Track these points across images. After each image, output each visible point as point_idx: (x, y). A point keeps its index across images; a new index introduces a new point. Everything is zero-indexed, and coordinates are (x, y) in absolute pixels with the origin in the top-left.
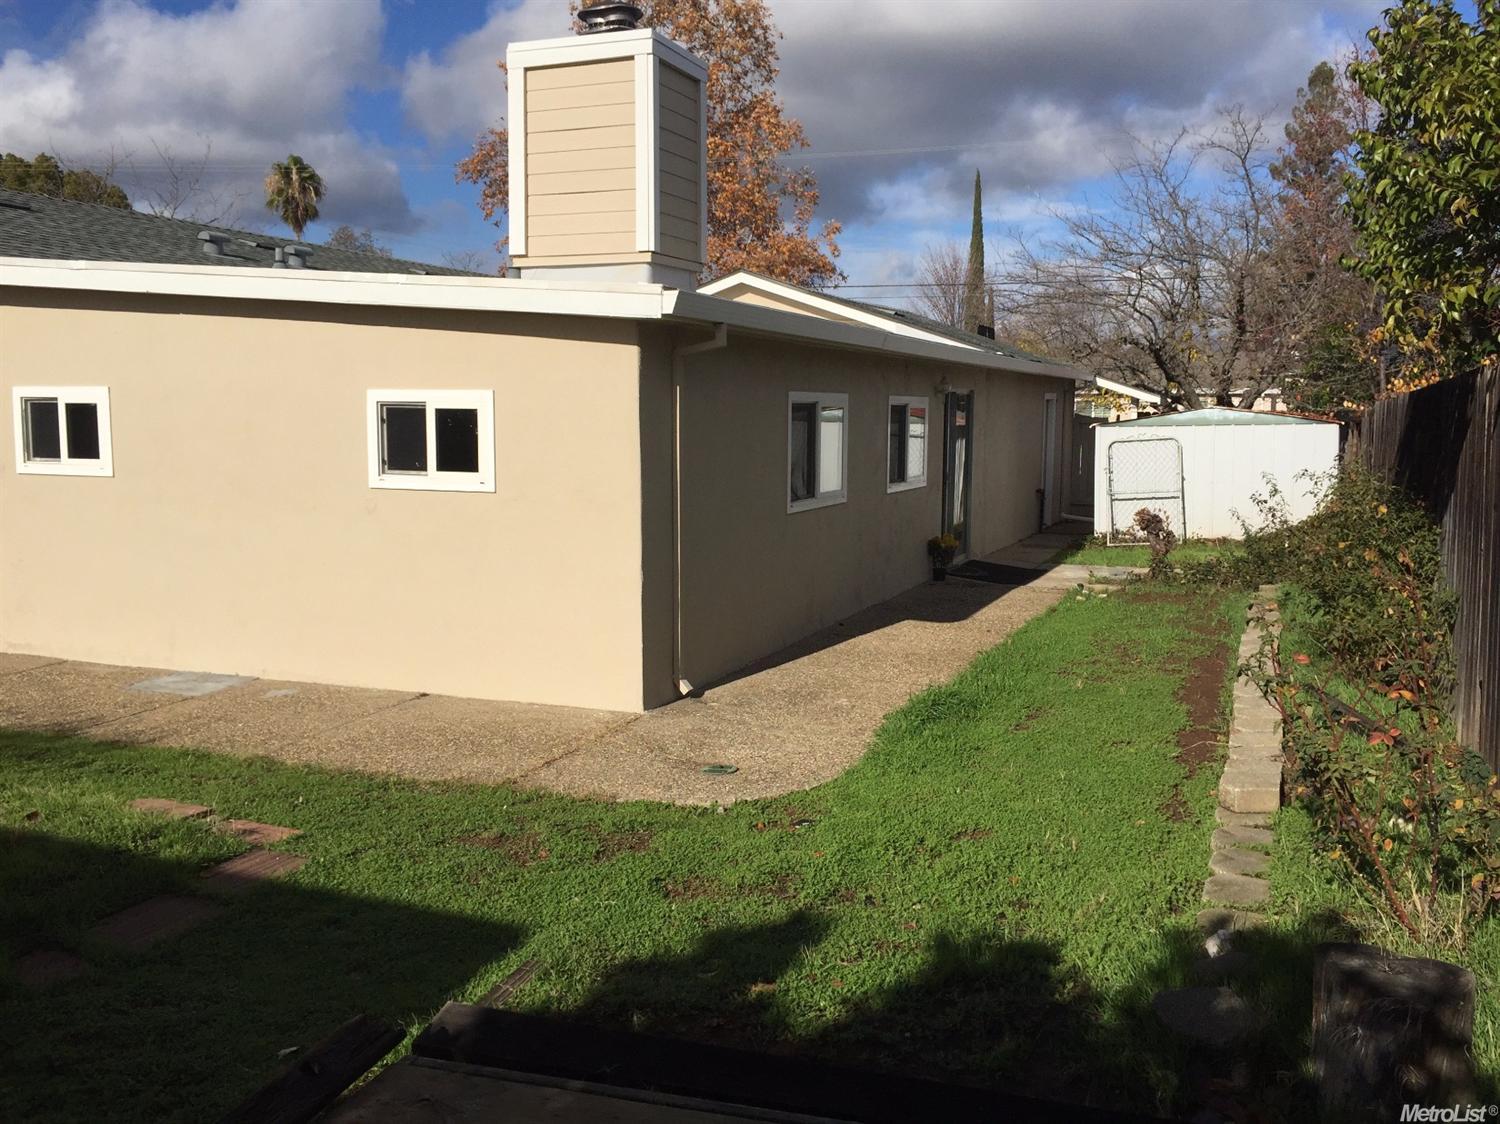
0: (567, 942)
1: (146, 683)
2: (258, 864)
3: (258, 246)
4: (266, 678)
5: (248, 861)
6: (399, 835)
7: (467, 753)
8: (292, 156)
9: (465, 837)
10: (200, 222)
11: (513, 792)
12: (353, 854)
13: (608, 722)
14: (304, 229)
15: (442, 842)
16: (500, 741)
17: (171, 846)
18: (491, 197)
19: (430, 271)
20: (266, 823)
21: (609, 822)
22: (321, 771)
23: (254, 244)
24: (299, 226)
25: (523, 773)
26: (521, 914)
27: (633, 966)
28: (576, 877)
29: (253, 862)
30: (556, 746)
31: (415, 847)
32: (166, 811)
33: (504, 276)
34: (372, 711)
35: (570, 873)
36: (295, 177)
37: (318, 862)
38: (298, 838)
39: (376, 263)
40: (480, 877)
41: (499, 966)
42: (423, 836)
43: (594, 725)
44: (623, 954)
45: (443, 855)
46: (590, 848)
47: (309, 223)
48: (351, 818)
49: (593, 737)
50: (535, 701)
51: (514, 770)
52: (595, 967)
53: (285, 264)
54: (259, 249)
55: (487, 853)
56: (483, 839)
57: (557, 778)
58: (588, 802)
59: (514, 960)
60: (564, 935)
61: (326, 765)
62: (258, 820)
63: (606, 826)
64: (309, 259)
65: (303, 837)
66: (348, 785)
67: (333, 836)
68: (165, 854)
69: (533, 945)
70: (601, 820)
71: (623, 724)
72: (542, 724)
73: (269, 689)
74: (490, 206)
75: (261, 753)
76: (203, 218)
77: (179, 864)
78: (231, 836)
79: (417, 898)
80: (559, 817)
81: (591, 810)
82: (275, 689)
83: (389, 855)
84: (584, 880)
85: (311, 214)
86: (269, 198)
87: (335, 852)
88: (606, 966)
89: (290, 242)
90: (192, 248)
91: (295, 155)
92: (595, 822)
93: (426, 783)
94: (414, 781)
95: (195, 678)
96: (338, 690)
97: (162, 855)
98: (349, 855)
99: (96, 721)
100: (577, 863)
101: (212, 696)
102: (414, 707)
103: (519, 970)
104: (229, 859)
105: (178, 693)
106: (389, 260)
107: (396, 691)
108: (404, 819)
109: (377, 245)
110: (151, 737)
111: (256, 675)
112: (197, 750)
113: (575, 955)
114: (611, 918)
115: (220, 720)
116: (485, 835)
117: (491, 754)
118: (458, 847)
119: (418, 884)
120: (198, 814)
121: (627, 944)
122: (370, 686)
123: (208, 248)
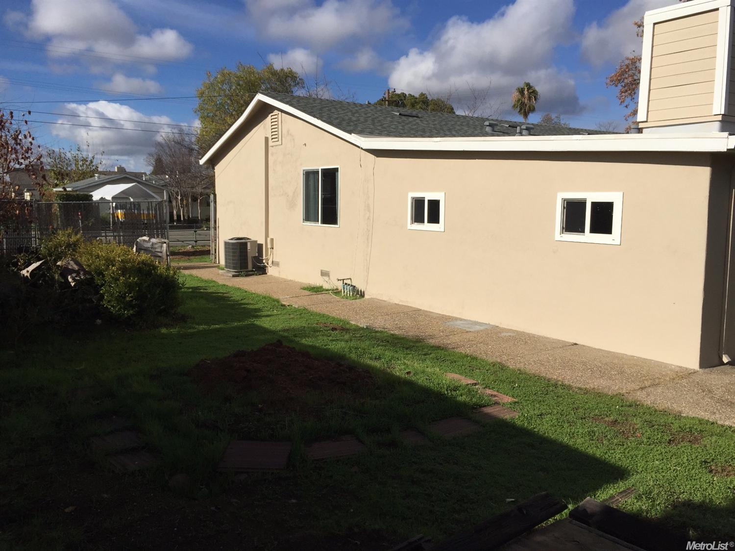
0: (651, 483)
1: (452, 323)
2: (498, 411)
3: (509, 126)
4: (501, 326)
5: (493, 409)
6: (563, 411)
7: (597, 376)
8: (525, 83)
9: (596, 418)
10: (484, 117)
11: (622, 400)
12: (540, 415)
13: (677, 372)
14: (528, 117)
15: (584, 418)
16: (616, 373)
17: (462, 396)
18: (625, 93)
19: (590, 133)
20: (501, 393)
21: (676, 425)
22: (525, 373)
23: (508, 126)
24: (526, 115)
25: (627, 391)
26: (625, 463)
27: (688, 504)
28: (657, 451)
29: (495, 410)
30: (646, 380)
31: (571, 418)
32: (460, 380)
33: (628, 133)
34: (550, 349)
35: (653, 448)
36: (526, 92)
37: (524, 416)
38: (515, 402)
39: (563, 130)
40: (604, 439)
41: (614, 487)
42: (575, 413)
43: (669, 372)
44: (684, 497)
45: (585, 425)
46: (665, 437)
47: (530, 114)
48: (540, 398)
49: (668, 379)
50: (635, 355)
51: (622, 389)
52: (667, 500)
53: (521, 134)
54: (510, 128)
55: (607, 428)
56: (606, 421)
57: (647, 397)
58: (665, 413)
59: (621, 486)
60: (650, 480)
61: (527, 371)
62: (498, 391)
63: (675, 427)
64: (532, 131)
65: (518, 403)
66: (538, 382)
67: (531, 405)
68: (460, 399)
69: (632, 481)
70: (672, 423)
71: (686, 374)
72: (638, 367)
73: (503, 332)
74: (623, 97)
75: (499, 361)
76: (485, 116)
77: (465, 404)
78: (486, 396)
79: (571, 443)
80: (648, 417)
81: (666, 418)
82: (506, 332)
83: (557, 419)
84: (662, 453)
85: (532, 110)
86: (513, 104)
87: (532, 412)
88: (674, 501)
89: (523, 124)
90: (481, 129)
91: (527, 82)
92: (668, 424)
93: (576, 388)
94: (570, 386)
95: (471, 323)
96: (534, 336)
97: (458, 399)
98: (538, 415)
99: (432, 337)
100: (657, 443)
101: (478, 332)
102: (571, 349)
103: (624, 491)
104: (485, 406)
105: (464, 329)
106: (570, 129)
107: (562, 341)
108: (565, 403)
109: (562, 122)
110: (453, 347)
111: (497, 325)
112: (472, 355)
113: (656, 491)
114: (677, 476)
115: (481, 343)
116: (607, 419)
117: (610, 378)
118: (592, 422)
119: (572, 436)
120: (473, 384)
121: (687, 492)
122: (549, 336)
123: (488, 129)
